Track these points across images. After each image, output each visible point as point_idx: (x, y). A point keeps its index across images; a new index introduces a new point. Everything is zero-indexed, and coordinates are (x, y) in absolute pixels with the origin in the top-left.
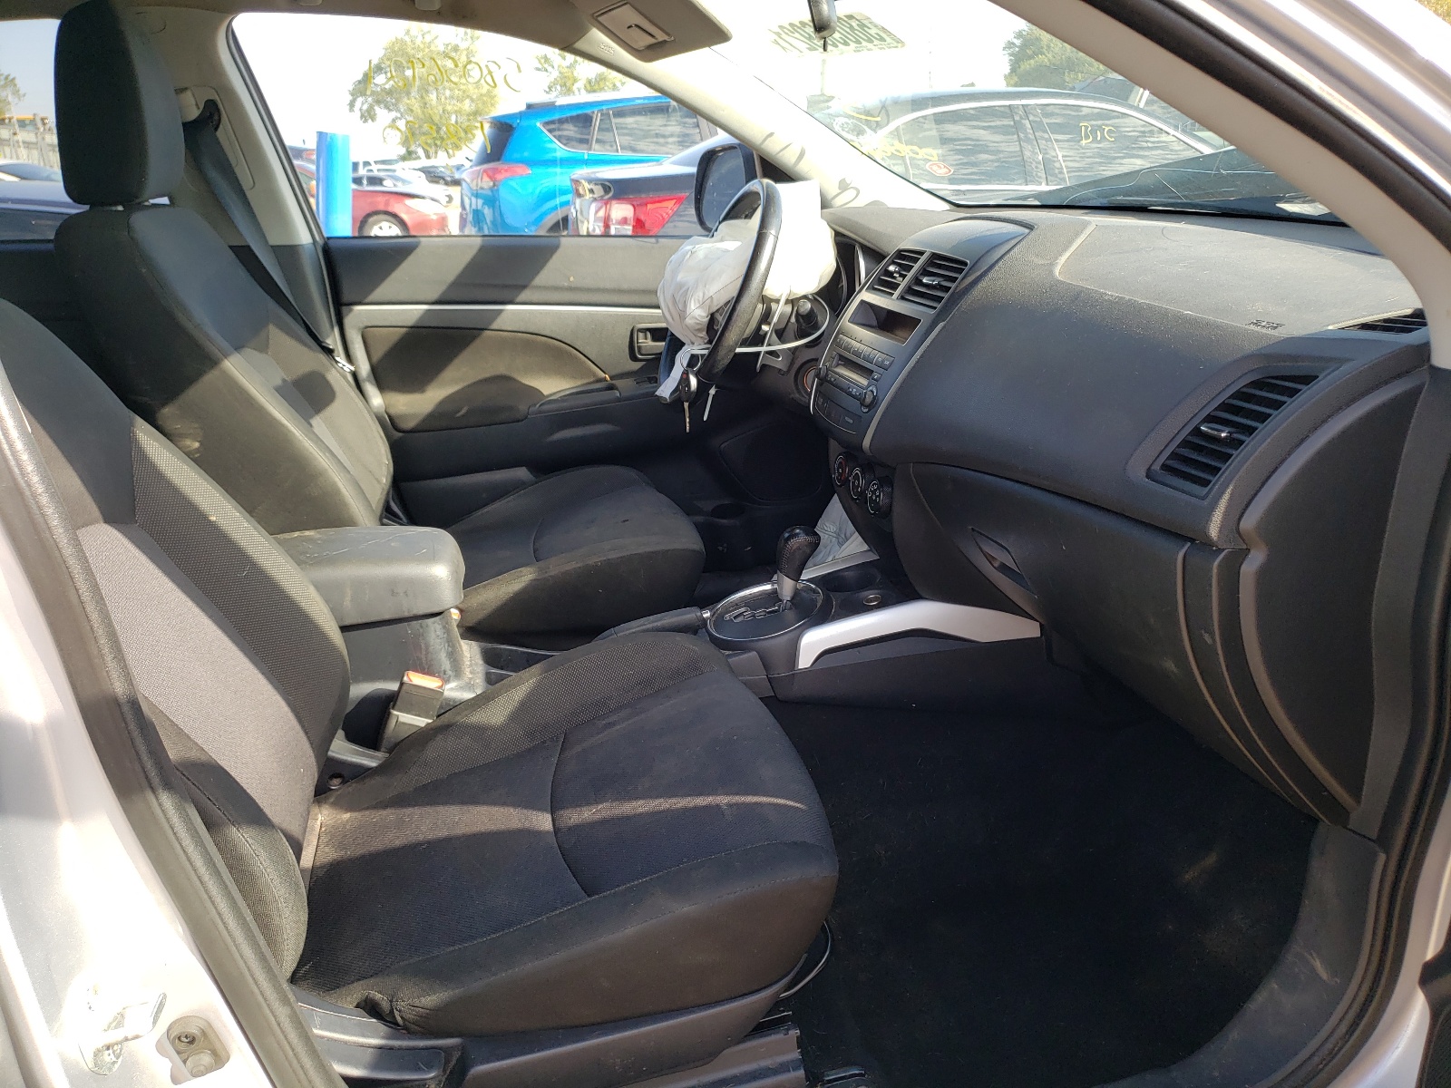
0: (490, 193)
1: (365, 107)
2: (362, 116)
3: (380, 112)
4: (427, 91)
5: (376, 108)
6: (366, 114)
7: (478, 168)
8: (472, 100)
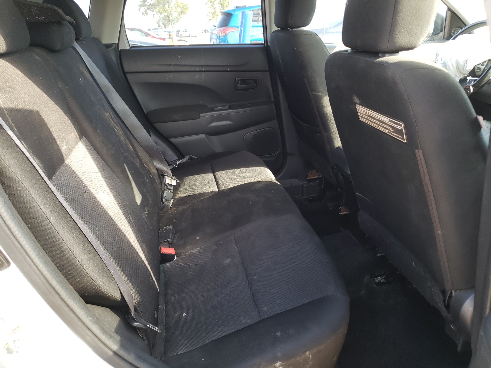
0: (224, 38)
1: (144, 10)
2: (143, 14)
3: (149, 11)
4: (165, 5)
5: (148, 11)
6: (144, 13)
7: (220, 29)
8: (180, 8)
